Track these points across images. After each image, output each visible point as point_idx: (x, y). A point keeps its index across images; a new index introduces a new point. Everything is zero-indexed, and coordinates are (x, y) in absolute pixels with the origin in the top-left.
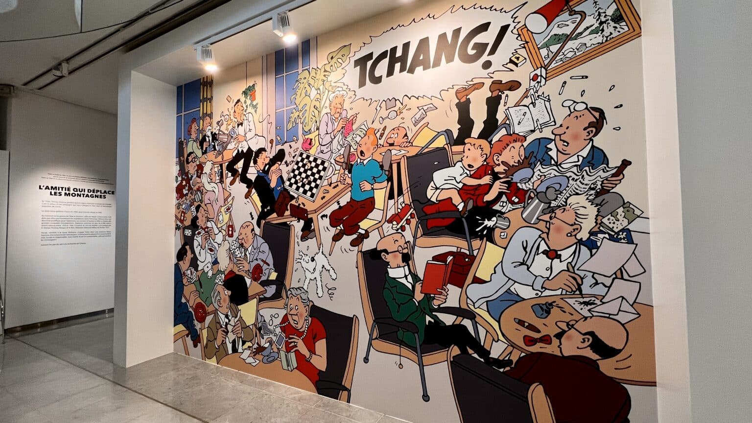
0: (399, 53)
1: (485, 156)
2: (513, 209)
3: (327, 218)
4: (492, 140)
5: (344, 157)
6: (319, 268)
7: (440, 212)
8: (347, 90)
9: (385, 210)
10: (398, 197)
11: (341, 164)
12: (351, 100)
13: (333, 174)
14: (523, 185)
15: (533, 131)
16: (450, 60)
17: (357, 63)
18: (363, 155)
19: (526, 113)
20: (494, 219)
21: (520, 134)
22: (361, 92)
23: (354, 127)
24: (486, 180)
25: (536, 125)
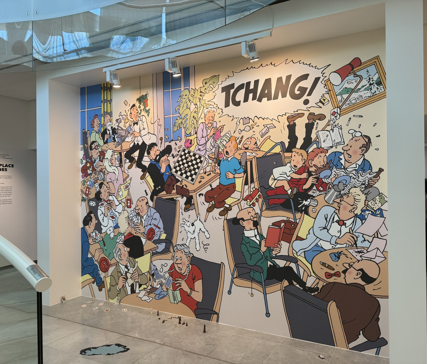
0: (252, 87)
1: (304, 160)
2: (320, 195)
3: (203, 196)
4: (308, 151)
5: (214, 155)
6: (197, 231)
7: (276, 195)
8: (217, 108)
9: (242, 192)
10: (251, 184)
11: (213, 159)
12: (220, 115)
13: (207, 165)
14: (326, 179)
15: (332, 147)
16: (284, 96)
17: (224, 89)
18: (228, 154)
19: (328, 135)
20: (309, 200)
21: (325, 148)
22: (226, 110)
23: (222, 134)
24: (304, 175)
25: (333, 144)
